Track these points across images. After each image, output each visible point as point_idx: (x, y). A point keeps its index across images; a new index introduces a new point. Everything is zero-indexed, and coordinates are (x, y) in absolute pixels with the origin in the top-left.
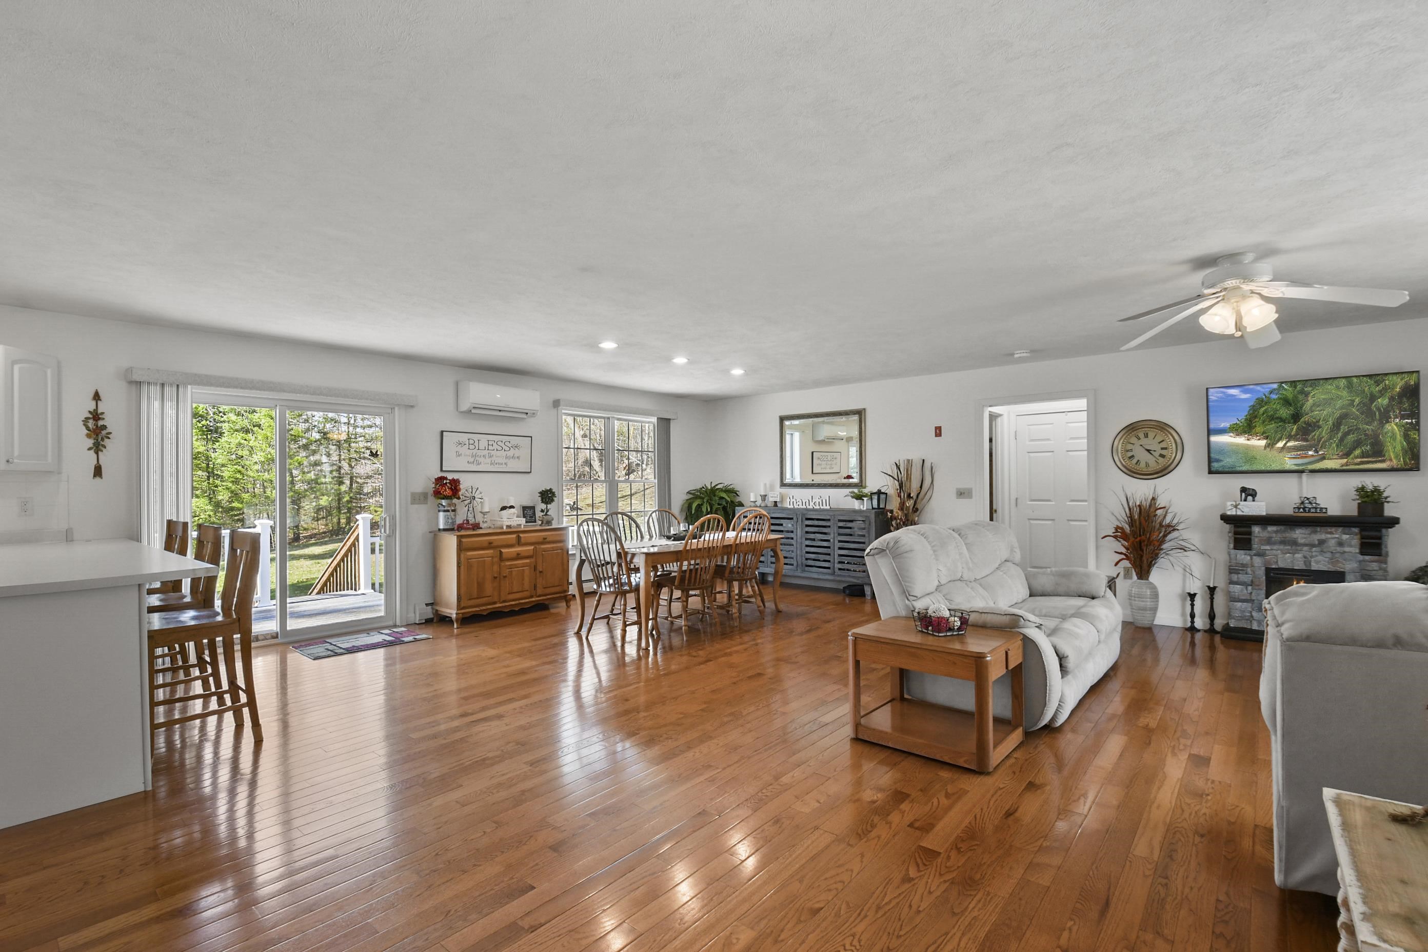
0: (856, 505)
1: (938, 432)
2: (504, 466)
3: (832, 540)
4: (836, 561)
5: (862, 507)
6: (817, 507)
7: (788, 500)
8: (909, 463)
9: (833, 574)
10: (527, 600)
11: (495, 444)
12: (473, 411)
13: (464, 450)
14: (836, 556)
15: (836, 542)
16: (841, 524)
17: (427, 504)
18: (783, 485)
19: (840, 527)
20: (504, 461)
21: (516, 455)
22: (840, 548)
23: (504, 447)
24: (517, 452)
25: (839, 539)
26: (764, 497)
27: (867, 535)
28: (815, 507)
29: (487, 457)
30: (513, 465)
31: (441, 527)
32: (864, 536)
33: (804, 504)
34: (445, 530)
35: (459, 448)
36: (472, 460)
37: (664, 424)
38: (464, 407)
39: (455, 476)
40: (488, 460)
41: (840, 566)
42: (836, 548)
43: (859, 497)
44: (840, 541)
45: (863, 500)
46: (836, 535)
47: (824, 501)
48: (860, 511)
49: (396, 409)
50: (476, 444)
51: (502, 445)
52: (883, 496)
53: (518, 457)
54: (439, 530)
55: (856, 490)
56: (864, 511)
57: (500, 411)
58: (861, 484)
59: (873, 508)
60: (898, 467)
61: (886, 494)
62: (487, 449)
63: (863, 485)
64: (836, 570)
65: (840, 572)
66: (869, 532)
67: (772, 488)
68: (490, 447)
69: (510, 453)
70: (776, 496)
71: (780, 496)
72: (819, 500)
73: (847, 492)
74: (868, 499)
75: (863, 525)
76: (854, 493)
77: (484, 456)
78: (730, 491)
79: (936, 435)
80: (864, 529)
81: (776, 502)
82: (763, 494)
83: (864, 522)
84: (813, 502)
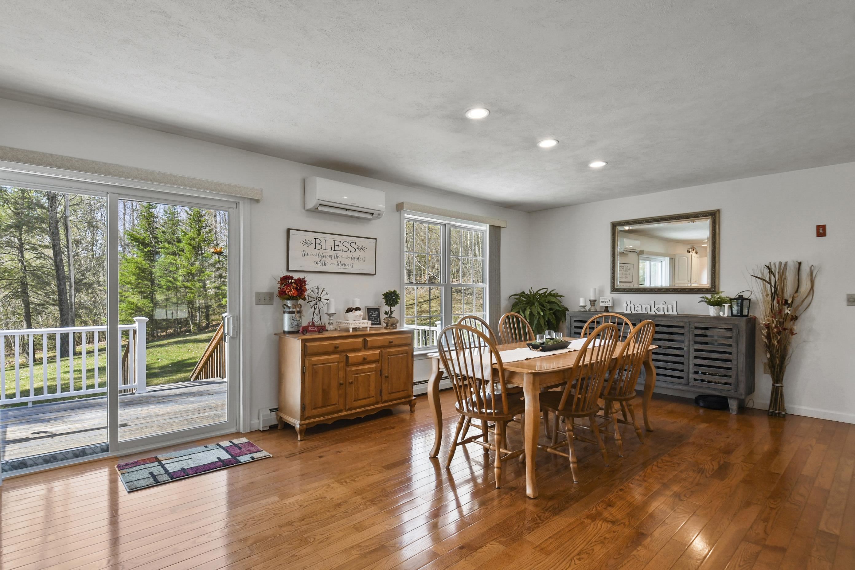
0: (712, 311)
1: (821, 231)
2: (350, 267)
3: (685, 349)
4: (691, 371)
5: (722, 314)
6: (662, 313)
7: (625, 305)
8: (783, 268)
9: (688, 384)
10: (373, 407)
11: (341, 245)
12: (320, 208)
13: (310, 250)
14: (691, 366)
15: (692, 351)
16: (699, 332)
17: (273, 304)
18: (614, 290)
19: (697, 335)
20: (349, 262)
21: (361, 257)
22: (696, 357)
23: (350, 248)
24: (361, 254)
25: (696, 348)
26: (593, 302)
27: (734, 344)
28: (658, 313)
29: (333, 258)
30: (358, 267)
31: (286, 329)
32: (730, 345)
33: (644, 309)
34: (290, 332)
35: (306, 248)
36: (319, 260)
37: (495, 231)
38: (310, 205)
39: (301, 276)
40: (334, 261)
41: (696, 376)
42: (691, 358)
43: (718, 303)
44: (696, 350)
45: (724, 306)
46: (692, 343)
47: (670, 307)
48: (718, 318)
49: (241, 203)
50: (323, 244)
51: (348, 246)
52: (746, 303)
53: (363, 259)
54: (284, 332)
55: (709, 296)
56: (724, 318)
57: (347, 210)
58: (714, 288)
59: (732, 315)
60: (771, 272)
61: (750, 300)
62: (333, 249)
63: (717, 290)
64: (691, 380)
65: (695, 383)
66: (737, 342)
67: (601, 292)
68: (337, 248)
69: (356, 255)
70: (607, 300)
71: (611, 301)
72: (663, 306)
73: (697, 297)
74: (727, 305)
75: (729, 334)
76: (706, 298)
77: (330, 256)
78: (556, 295)
79: (818, 235)
80: (731, 338)
81: (608, 307)
82: (592, 298)
83: (730, 330)
84: (656, 308)
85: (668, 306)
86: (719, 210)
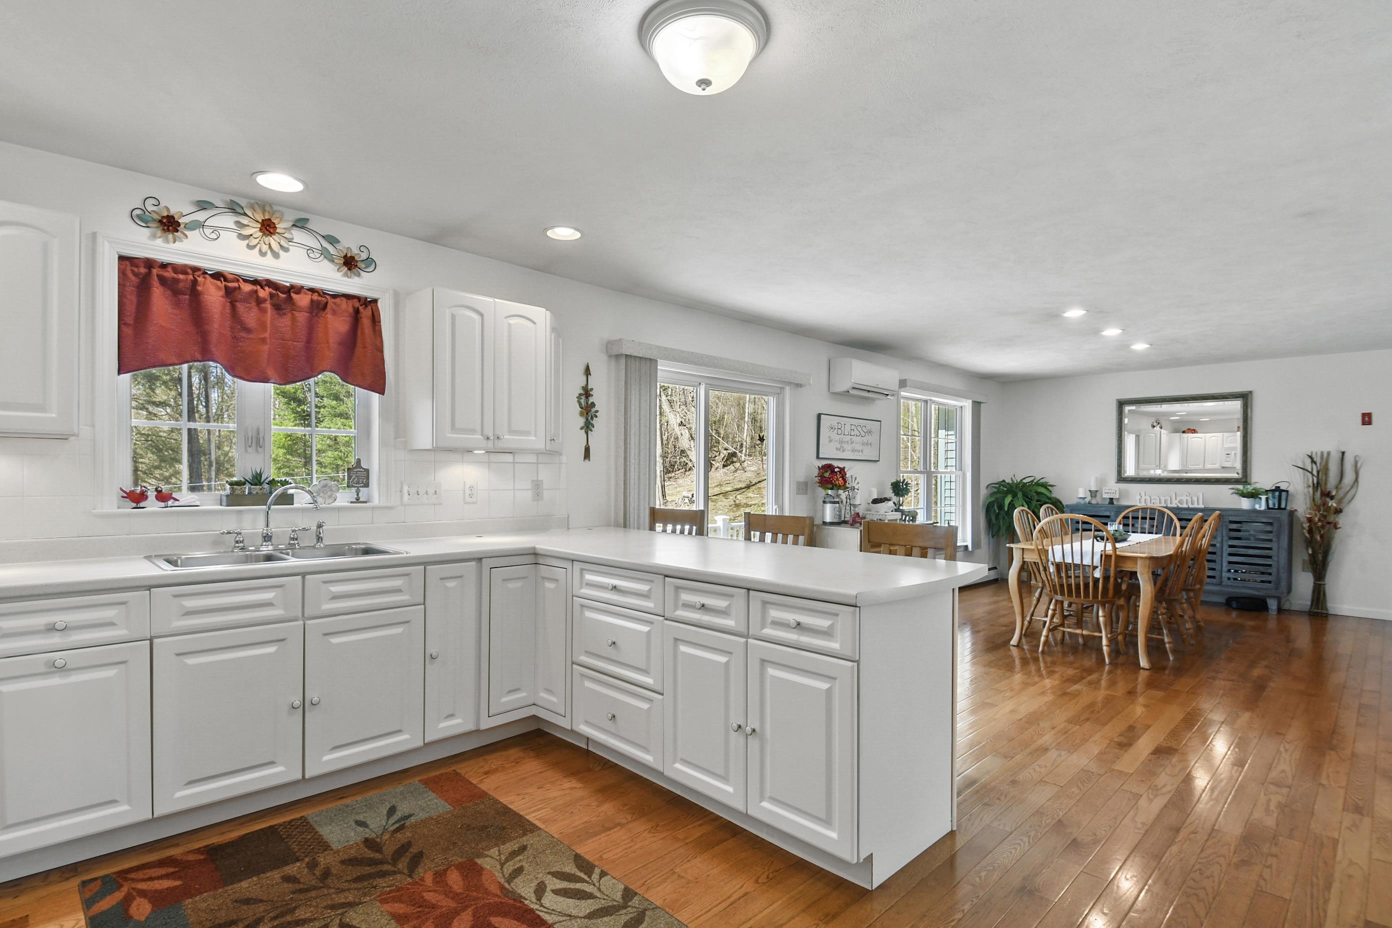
0: (1245, 504)
1: (1367, 419)
2: (861, 453)
3: (1218, 545)
4: (1225, 569)
5: (1257, 507)
6: (1185, 506)
7: (1138, 497)
8: (1326, 458)
9: (1220, 584)
11: (855, 429)
12: (852, 392)
13: (833, 435)
14: (1225, 564)
15: (1225, 547)
16: (1234, 526)
17: (807, 494)
18: (1121, 479)
19: (1231, 530)
21: (869, 442)
22: (1230, 555)
23: (862, 432)
24: (869, 438)
25: (1230, 543)
26: (1094, 494)
27: (1274, 539)
28: (1180, 506)
29: (849, 444)
30: (867, 453)
31: (828, 519)
32: (1270, 540)
33: (1163, 502)
35: (831, 433)
36: (839, 446)
38: (842, 386)
40: (849, 447)
41: (1228, 575)
42: (1225, 555)
43: (1254, 495)
44: (1231, 546)
45: (1260, 498)
46: (1225, 538)
47: (1195, 499)
48: (1255, 511)
49: (787, 389)
50: (842, 428)
51: (858, 429)
52: (1284, 494)
53: (870, 444)
54: (825, 523)
55: (1240, 487)
56: (1261, 511)
57: (869, 391)
58: (1244, 479)
59: (1268, 508)
60: (1313, 462)
61: (1287, 491)
62: (849, 434)
63: (1248, 481)
64: (1225, 580)
65: (1229, 583)
66: (1278, 537)
67: (1102, 481)
68: (852, 433)
69: (864, 439)
70: (1113, 491)
71: (1118, 492)
72: (1188, 498)
73: (1226, 489)
74: (1264, 497)
75: (1269, 528)
76: (1237, 489)
77: (847, 442)
78: (1045, 486)
79: (1364, 423)
80: (1271, 532)
81: (1113, 498)
82: (1093, 489)
83: (1271, 524)
84: (1178, 500)
85: (1194, 498)
86: (1251, 392)
